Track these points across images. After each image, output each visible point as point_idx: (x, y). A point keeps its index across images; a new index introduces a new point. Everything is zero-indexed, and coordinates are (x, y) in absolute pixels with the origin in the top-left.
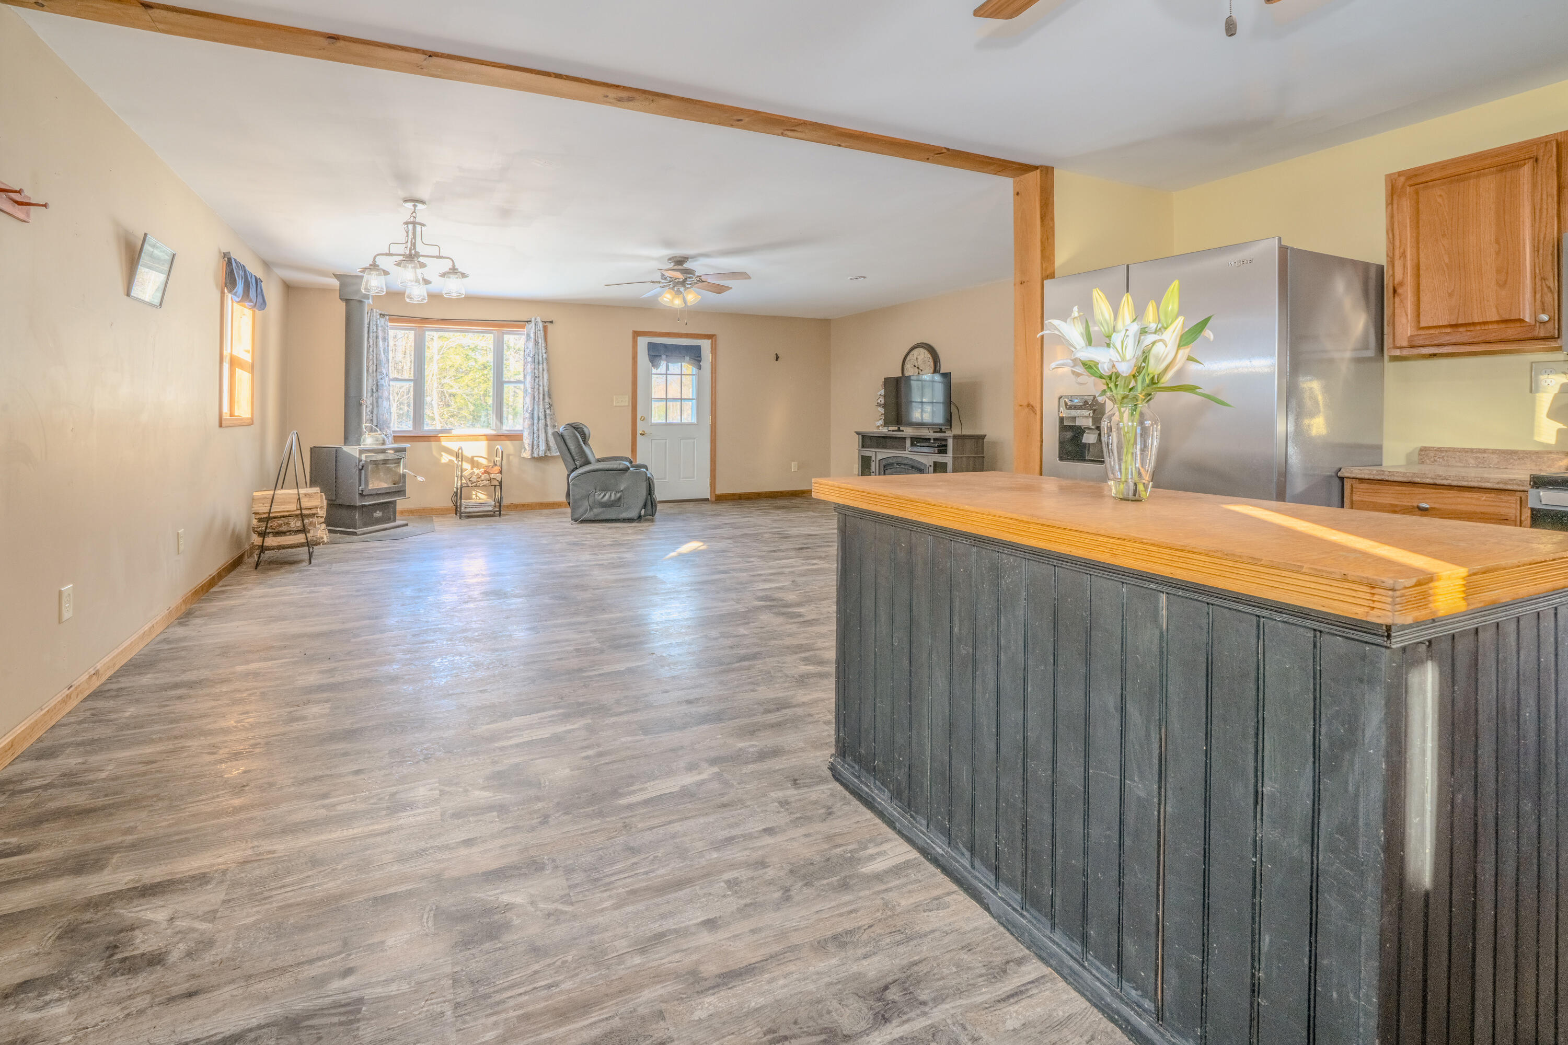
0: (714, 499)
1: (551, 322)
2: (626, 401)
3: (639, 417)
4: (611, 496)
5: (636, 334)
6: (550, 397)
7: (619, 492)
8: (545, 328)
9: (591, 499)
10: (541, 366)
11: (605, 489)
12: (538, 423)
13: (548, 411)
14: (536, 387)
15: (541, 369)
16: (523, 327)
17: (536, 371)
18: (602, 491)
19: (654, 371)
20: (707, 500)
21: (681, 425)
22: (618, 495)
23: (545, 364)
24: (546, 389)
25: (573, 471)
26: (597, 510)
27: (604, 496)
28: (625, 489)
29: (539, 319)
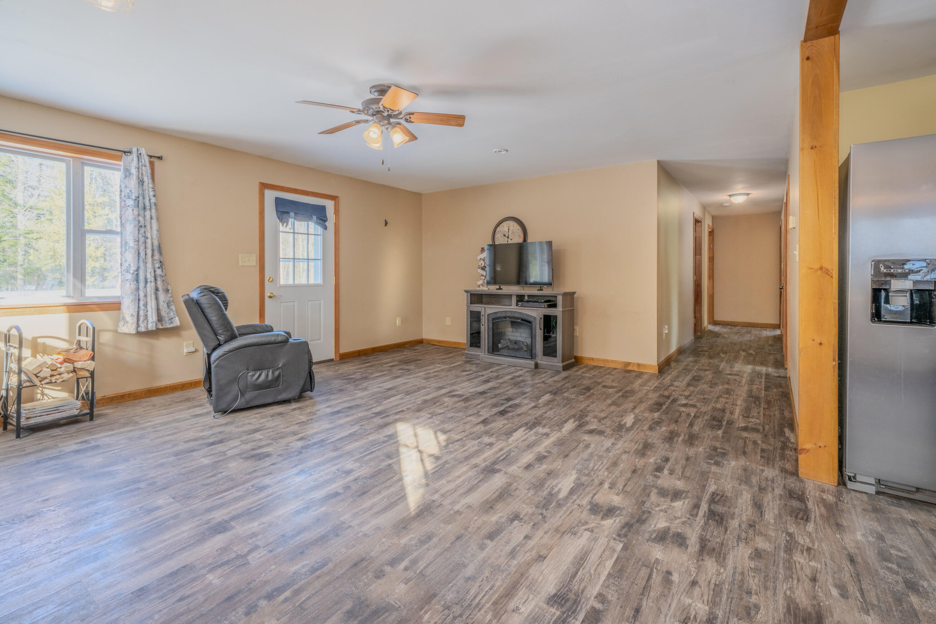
0: (338, 359)
1: (160, 158)
2: (253, 260)
3: (267, 278)
4: (267, 376)
5: (264, 186)
6: (160, 253)
7: (277, 369)
8: (152, 164)
9: (242, 383)
10: (148, 213)
11: (259, 368)
12: (145, 287)
13: (159, 272)
14: (142, 240)
15: (148, 217)
16: (119, 158)
17: (141, 219)
18: (256, 370)
19: (282, 228)
20: (332, 360)
21: (308, 286)
22: (277, 373)
23: (153, 211)
24: (156, 243)
25: (214, 349)
26: (249, 395)
27: (260, 375)
28: (284, 365)
29: (143, 151)
